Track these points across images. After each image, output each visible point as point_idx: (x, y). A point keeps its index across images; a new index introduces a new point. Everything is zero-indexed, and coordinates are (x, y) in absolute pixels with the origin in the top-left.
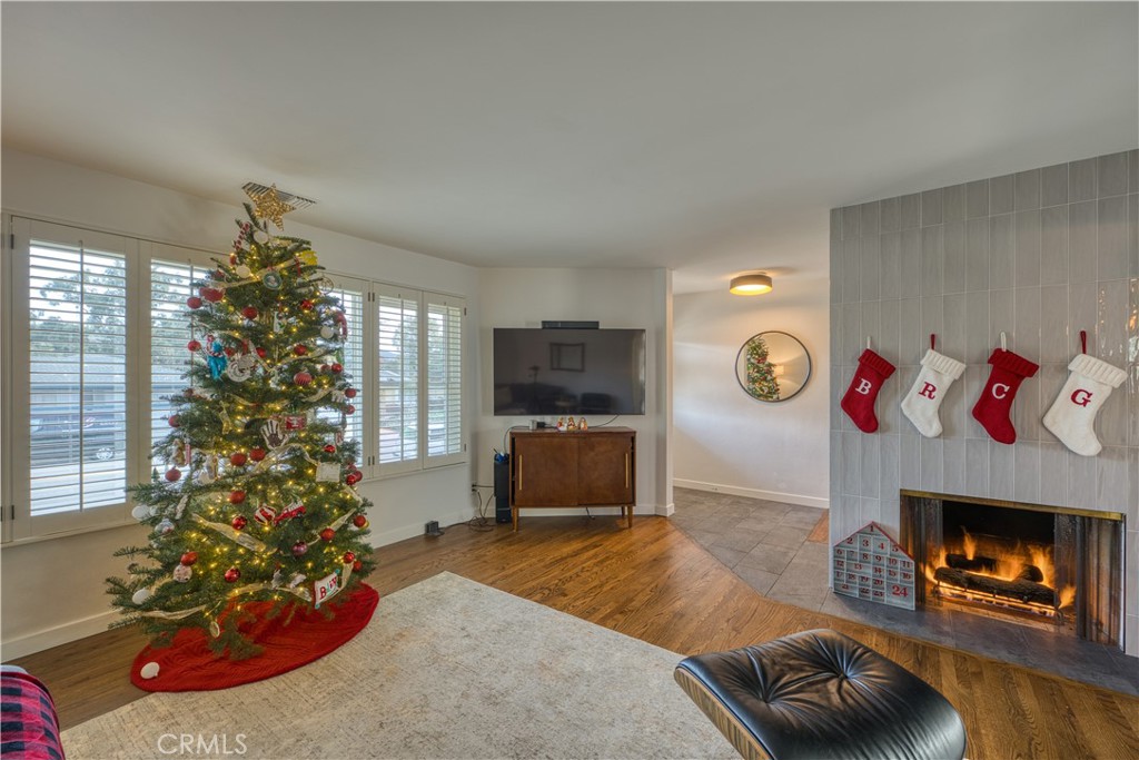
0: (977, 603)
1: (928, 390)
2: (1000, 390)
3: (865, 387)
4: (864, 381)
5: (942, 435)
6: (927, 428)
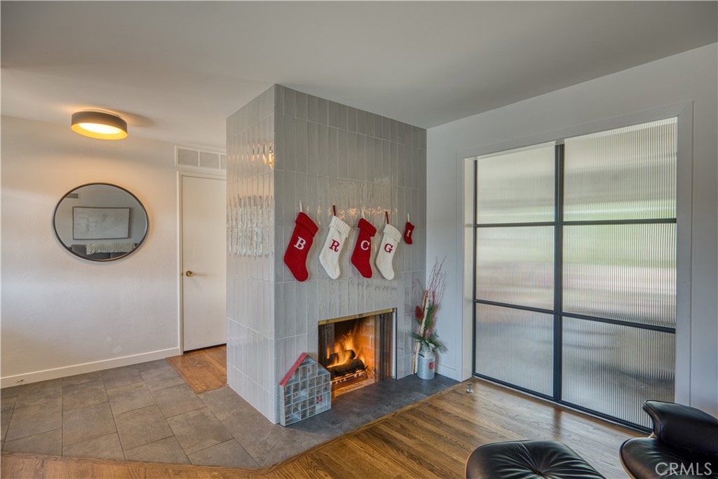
1: (334, 245)
2: (365, 245)
3: (301, 244)
4: (300, 239)
5: (340, 277)
6: (333, 272)
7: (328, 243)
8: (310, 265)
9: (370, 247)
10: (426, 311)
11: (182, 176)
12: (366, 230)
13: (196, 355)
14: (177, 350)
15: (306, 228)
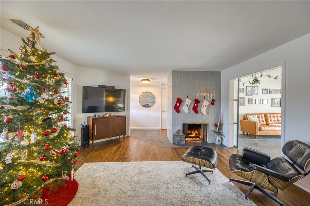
0: (190, 140)
1: (187, 105)
2: (196, 105)
3: (178, 105)
4: (178, 103)
5: (188, 113)
6: (187, 112)
7: (185, 104)
8: (180, 109)
9: (197, 106)
10: (218, 125)
11: (162, 89)
12: (197, 102)
13: (164, 130)
14: (160, 128)
15: (179, 101)
